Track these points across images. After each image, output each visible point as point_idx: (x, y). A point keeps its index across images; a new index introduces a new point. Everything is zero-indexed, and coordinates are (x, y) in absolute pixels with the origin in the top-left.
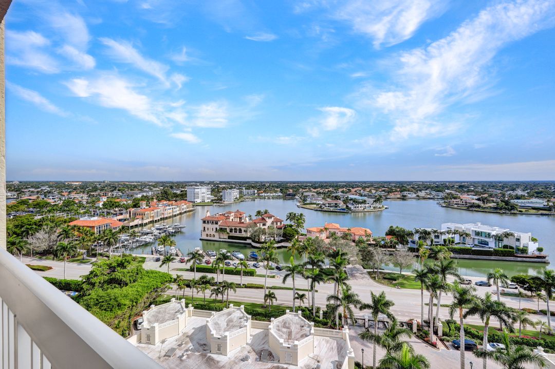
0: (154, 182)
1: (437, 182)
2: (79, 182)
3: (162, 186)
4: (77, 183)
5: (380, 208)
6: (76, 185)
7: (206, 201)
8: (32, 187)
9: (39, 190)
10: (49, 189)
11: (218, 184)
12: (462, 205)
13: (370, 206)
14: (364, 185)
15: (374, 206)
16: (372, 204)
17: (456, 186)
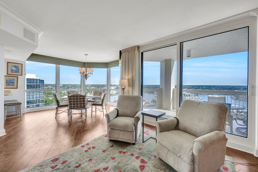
0: (91, 85)
1: (230, 86)
2: (62, 84)
3: (94, 87)
4: (61, 85)
5: (198, 99)
6: (61, 86)
7: (114, 93)
8: (45, 86)
9: (48, 87)
10: (51, 87)
11: (118, 86)
12: (245, 98)
13: (193, 98)
14: (189, 87)
15: (195, 97)
16: (194, 97)
17: (241, 89)
